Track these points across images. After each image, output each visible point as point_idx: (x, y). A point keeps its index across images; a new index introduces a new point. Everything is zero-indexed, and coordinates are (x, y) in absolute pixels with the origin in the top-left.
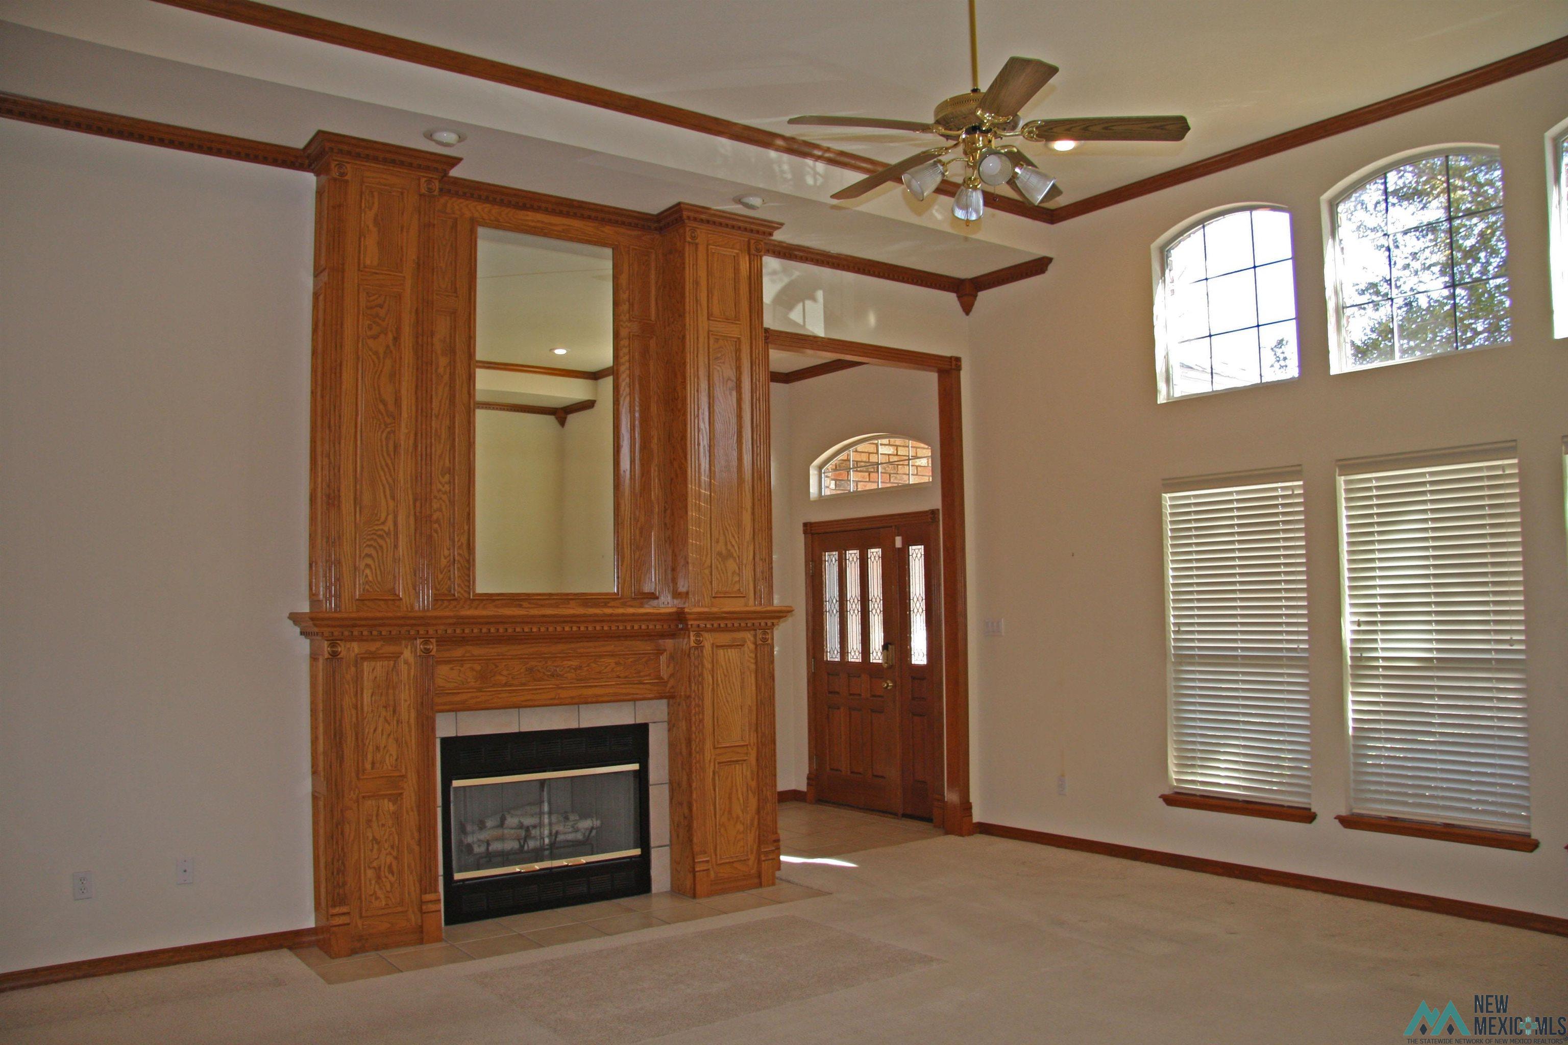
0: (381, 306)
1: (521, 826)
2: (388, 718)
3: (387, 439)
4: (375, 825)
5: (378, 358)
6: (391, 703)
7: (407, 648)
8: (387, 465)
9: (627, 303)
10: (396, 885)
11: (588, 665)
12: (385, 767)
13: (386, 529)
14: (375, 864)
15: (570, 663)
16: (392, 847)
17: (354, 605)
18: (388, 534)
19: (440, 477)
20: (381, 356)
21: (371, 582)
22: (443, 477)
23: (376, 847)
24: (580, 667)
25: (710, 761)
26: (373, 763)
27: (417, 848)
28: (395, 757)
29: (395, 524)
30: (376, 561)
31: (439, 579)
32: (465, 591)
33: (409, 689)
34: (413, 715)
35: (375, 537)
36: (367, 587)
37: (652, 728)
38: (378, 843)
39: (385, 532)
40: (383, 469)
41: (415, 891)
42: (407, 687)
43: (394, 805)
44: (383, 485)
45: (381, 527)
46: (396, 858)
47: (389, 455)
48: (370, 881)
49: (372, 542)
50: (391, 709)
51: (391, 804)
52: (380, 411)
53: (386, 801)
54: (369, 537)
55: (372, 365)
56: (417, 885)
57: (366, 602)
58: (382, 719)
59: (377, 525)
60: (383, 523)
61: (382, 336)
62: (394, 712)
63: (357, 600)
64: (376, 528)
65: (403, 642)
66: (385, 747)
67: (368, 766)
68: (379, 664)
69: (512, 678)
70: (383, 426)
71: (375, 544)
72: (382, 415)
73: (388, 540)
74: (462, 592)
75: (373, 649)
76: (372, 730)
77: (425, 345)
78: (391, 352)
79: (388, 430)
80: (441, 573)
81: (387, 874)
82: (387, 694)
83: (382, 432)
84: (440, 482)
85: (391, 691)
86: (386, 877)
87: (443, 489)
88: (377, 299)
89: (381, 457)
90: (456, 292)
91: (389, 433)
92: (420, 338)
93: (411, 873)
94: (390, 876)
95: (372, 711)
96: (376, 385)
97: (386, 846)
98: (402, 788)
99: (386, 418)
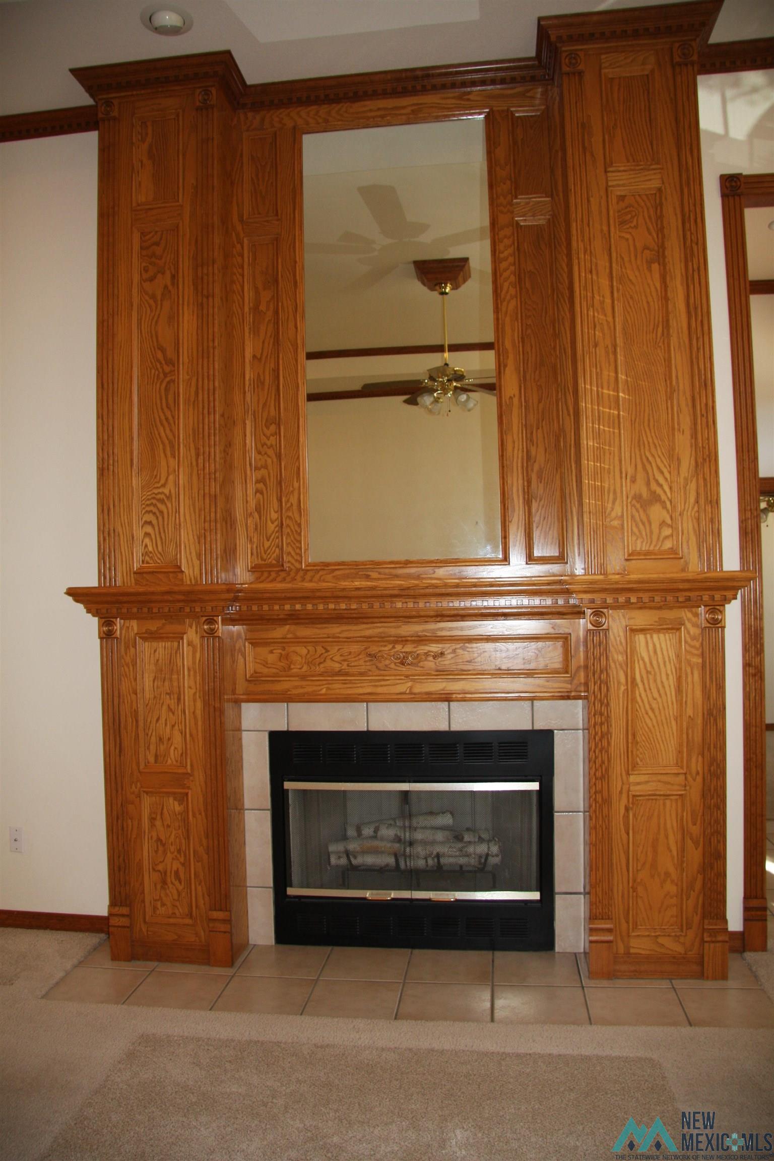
0: (157, 244)
1: (398, 840)
2: (172, 707)
3: (167, 389)
4: (158, 823)
5: (156, 302)
6: (176, 690)
7: (191, 628)
8: (167, 419)
9: (508, 182)
10: (183, 894)
11: (454, 651)
12: (169, 762)
13: (166, 491)
14: (160, 867)
15: (427, 648)
16: (179, 851)
17: (133, 579)
18: (169, 497)
19: (265, 429)
20: (159, 298)
21: (151, 552)
22: (268, 428)
23: (161, 848)
24: (442, 654)
25: (621, 792)
26: (156, 756)
27: (205, 857)
28: (180, 752)
29: (177, 485)
30: (157, 528)
31: (266, 548)
32: (296, 560)
33: (195, 676)
34: (199, 704)
35: (154, 501)
36: (147, 558)
37: (558, 736)
38: (164, 845)
39: (166, 495)
40: (162, 424)
41: (204, 904)
42: (192, 673)
43: (179, 805)
44: (163, 443)
45: (160, 490)
46: (183, 864)
47: (168, 407)
48: (155, 885)
49: (152, 508)
50: (176, 696)
51: (176, 803)
52: (158, 360)
53: (171, 800)
54: (148, 502)
55: (148, 309)
56: (207, 898)
57: (144, 575)
58: (165, 708)
59: (157, 488)
60: (164, 486)
61: (159, 276)
62: (179, 699)
63: (135, 573)
64: (156, 491)
65: (187, 621)
66: (169, 739)
67: (152, 759)
68: (162, 644)
69: (348, 665)
70: (162, 375)
71: (154, 510)
72: (161, 363)
73: (169, 505)
74: (293, 561)
75: (154, 628)
76: (155, 719)
77: (205, 277)
78: (170, 292)
79: (168, 379)
80: (268, 540)
81: (173, 880)
82: (171, 680)
83: (162, 382)
84: (264, 435)
85: (175, 677)
86: (172, 883)
87: (269, 443)
88: (153, 237)
89: (160, 410)
90: (277, 215)
91: (168, 383)
92: (200, 269)
93: (200, 884)
94: (177, 883)
95: (155, 697)
96: (153, 333)
97: (172, 848)
98: (189, 788)
99: (165, 367)
